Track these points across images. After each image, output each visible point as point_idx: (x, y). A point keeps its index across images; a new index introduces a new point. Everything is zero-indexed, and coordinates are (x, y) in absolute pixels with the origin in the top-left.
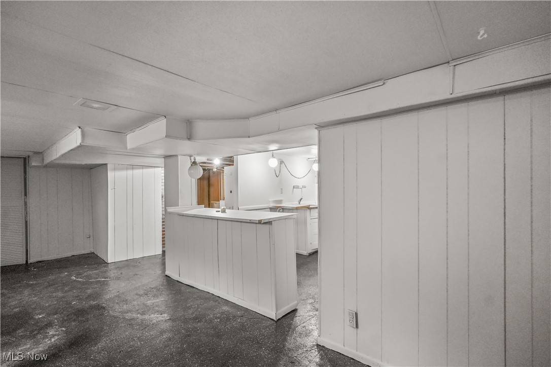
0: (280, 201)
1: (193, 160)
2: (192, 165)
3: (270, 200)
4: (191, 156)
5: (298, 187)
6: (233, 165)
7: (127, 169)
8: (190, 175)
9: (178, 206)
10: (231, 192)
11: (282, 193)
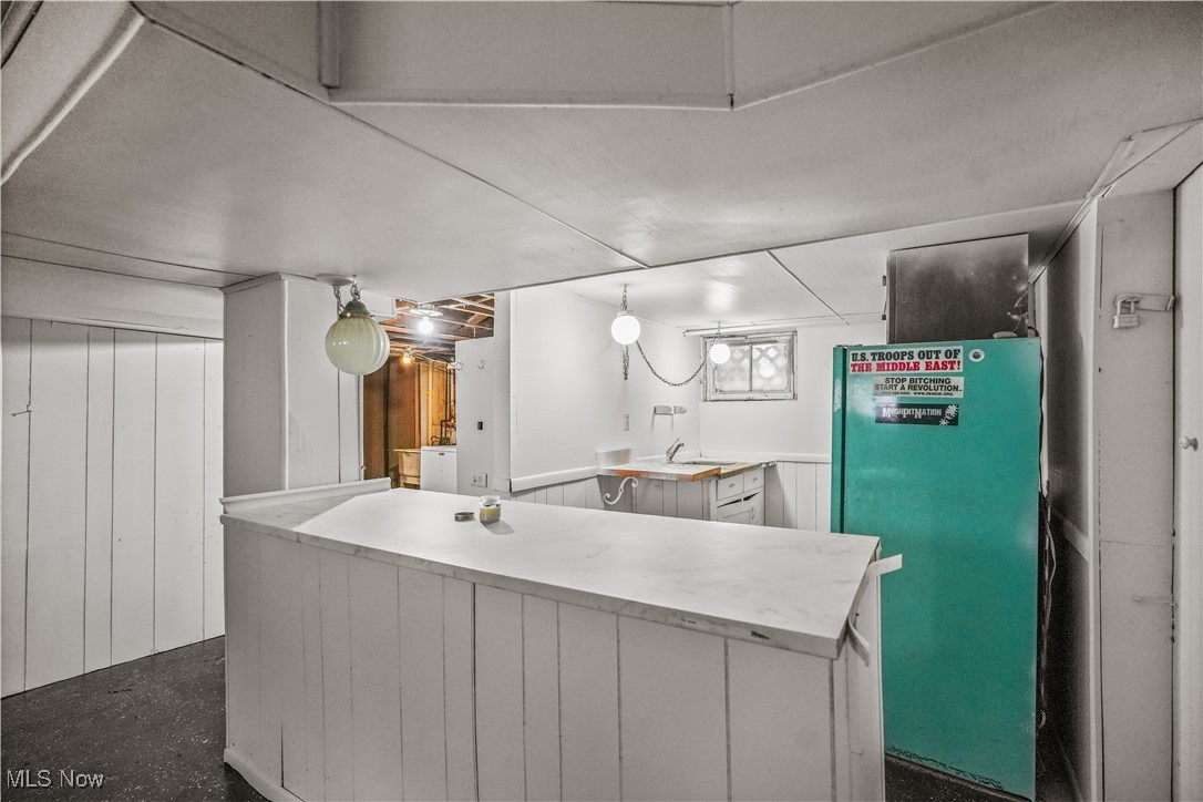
0: (623, 455)
1: (347, 297)
2: (342, 317)
3: (598, 451)
4: (338, 282)
5: (666, 411)
6: (490, 334)
7: (89, 340)
8: (335, 356)
9: (281, 488)
10: (481, 426)
11: (627, 430)
